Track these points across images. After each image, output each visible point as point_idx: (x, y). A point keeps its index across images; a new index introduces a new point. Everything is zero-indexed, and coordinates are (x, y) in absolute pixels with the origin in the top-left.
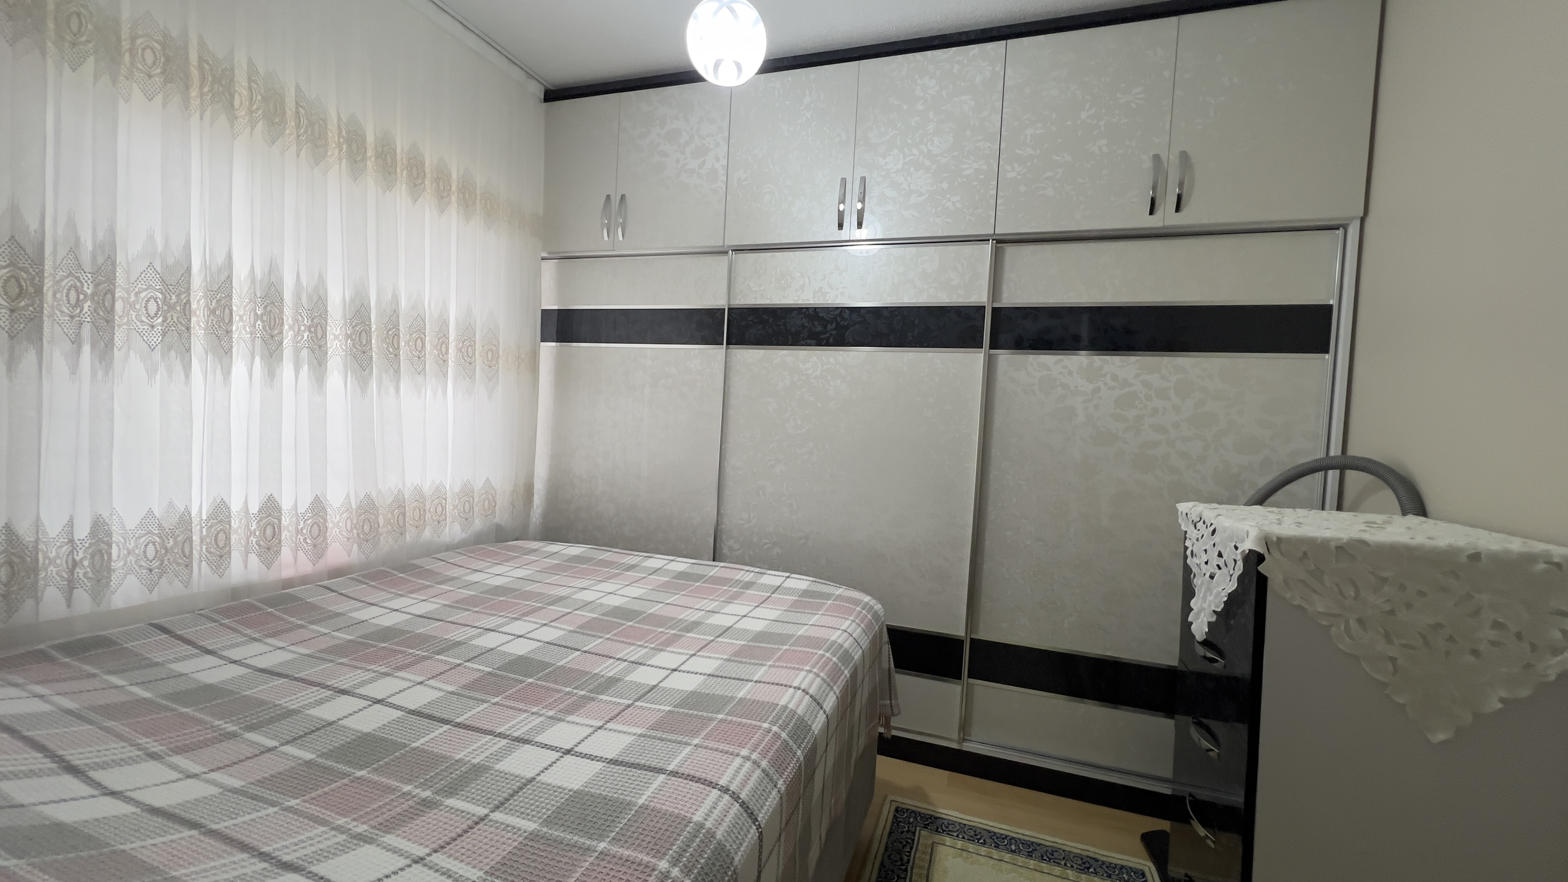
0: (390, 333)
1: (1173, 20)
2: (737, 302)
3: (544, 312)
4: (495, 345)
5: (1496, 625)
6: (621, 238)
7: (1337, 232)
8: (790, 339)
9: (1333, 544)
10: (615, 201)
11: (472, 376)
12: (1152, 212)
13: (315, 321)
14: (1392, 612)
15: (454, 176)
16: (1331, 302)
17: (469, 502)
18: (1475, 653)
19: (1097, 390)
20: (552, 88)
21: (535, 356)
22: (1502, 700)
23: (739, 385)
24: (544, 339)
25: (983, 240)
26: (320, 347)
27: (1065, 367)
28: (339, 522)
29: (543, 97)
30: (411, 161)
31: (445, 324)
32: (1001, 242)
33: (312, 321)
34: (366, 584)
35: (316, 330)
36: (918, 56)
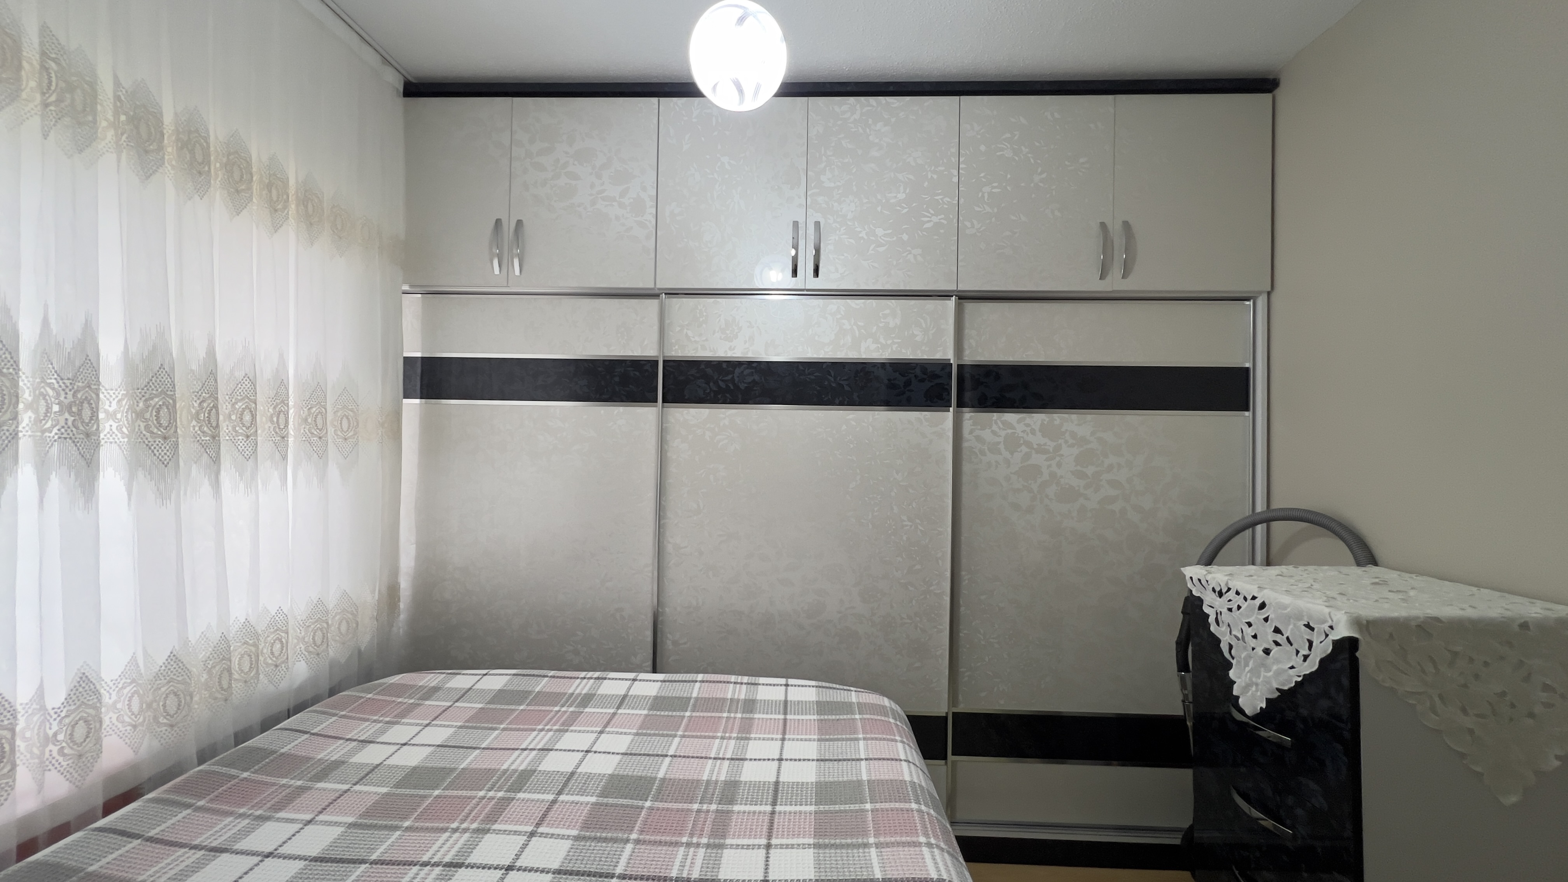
0: (205, 405)
1: (1110, 97)
2: (673, 354)
3: (406, 359)
4: (352, 410)
5: (1546, 688)
6: (517, 272)
7: (1248, 303)
8: (740, 396)
9: (1413, 623)
10: (509, 228)
11: (323, 455)
12: (1102, 277)
13: (79, 396)
14: (1465, 686)
15: (292, 182)
16: (1247, 365)
17: (321, 630)
18: (1531, 715)
19: (1058, 448)
20: (414, 81)
21: (397, 416)
22: (1557, 757)
23: (678, 448)
24: (406, 396)
25: (944, 295)
26: (88, 435)
27: (1028, 425)
28: (115, 703)
29: (401, 90)
30: (231, 157)
31: (282, 384)
32: (963, 297)
33: (74, 395)
34: (188, 806)
35: (80, 411)
36: (872, 100)
